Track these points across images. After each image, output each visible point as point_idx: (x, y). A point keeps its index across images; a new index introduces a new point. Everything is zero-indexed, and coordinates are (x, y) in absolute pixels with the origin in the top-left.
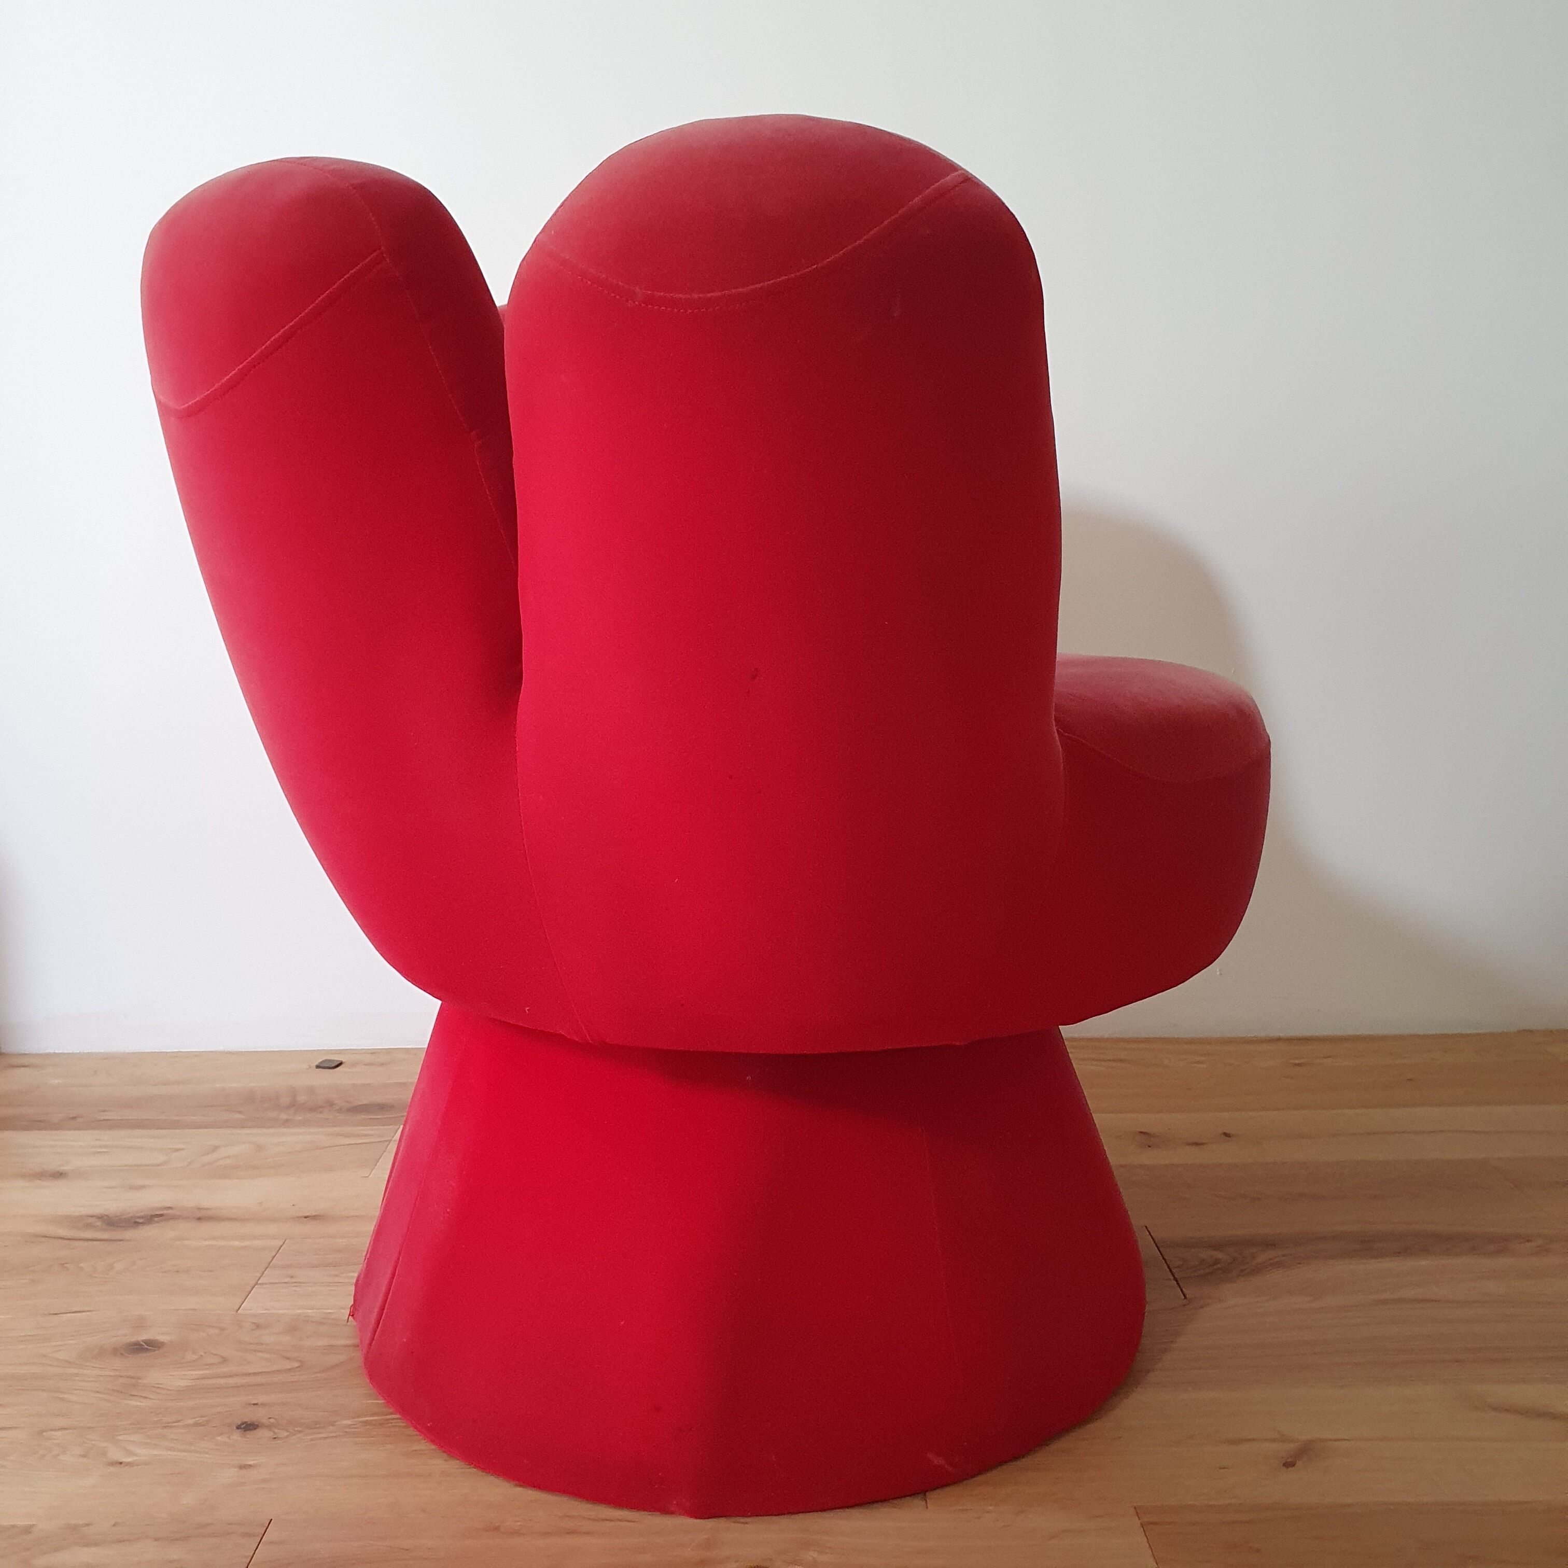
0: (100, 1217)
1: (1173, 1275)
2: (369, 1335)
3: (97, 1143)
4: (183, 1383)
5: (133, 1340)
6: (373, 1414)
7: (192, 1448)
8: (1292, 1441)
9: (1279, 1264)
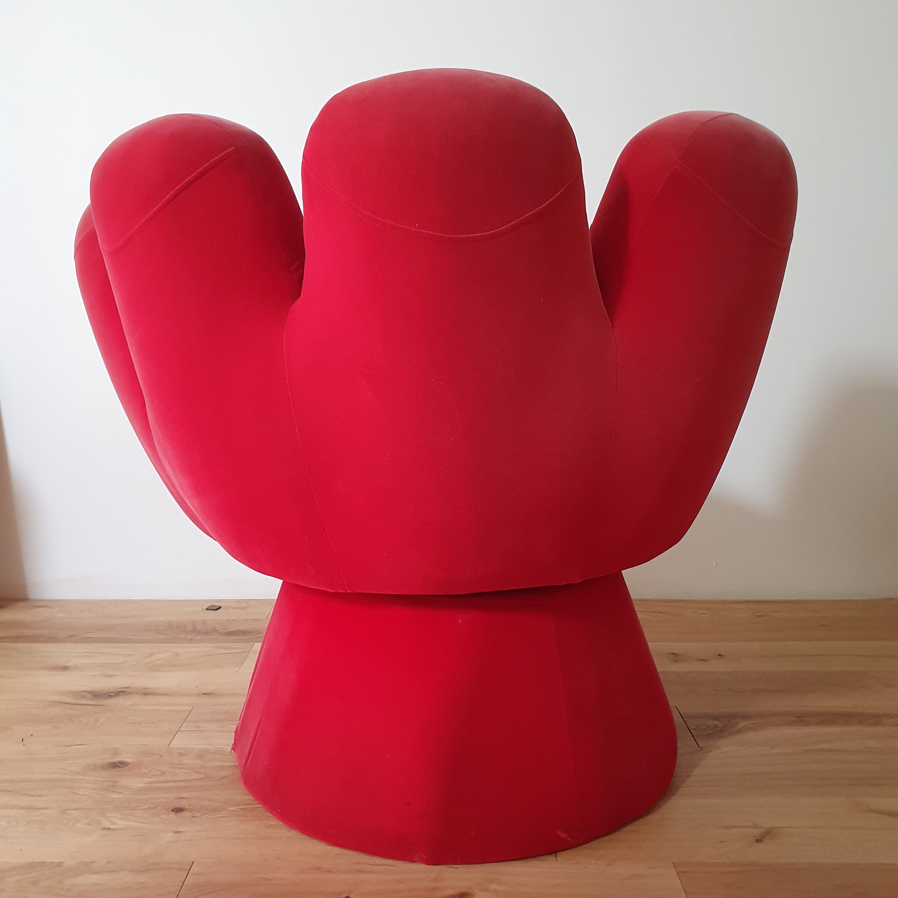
0: (89, 692)
1: (692, 734)
2: (244, 760)
3: (85, 651)
4: (142, 785)
5: (112, 761)
6: (248, 804)
7: (148, 821)
8: (761, 828)
9: (751, 729)
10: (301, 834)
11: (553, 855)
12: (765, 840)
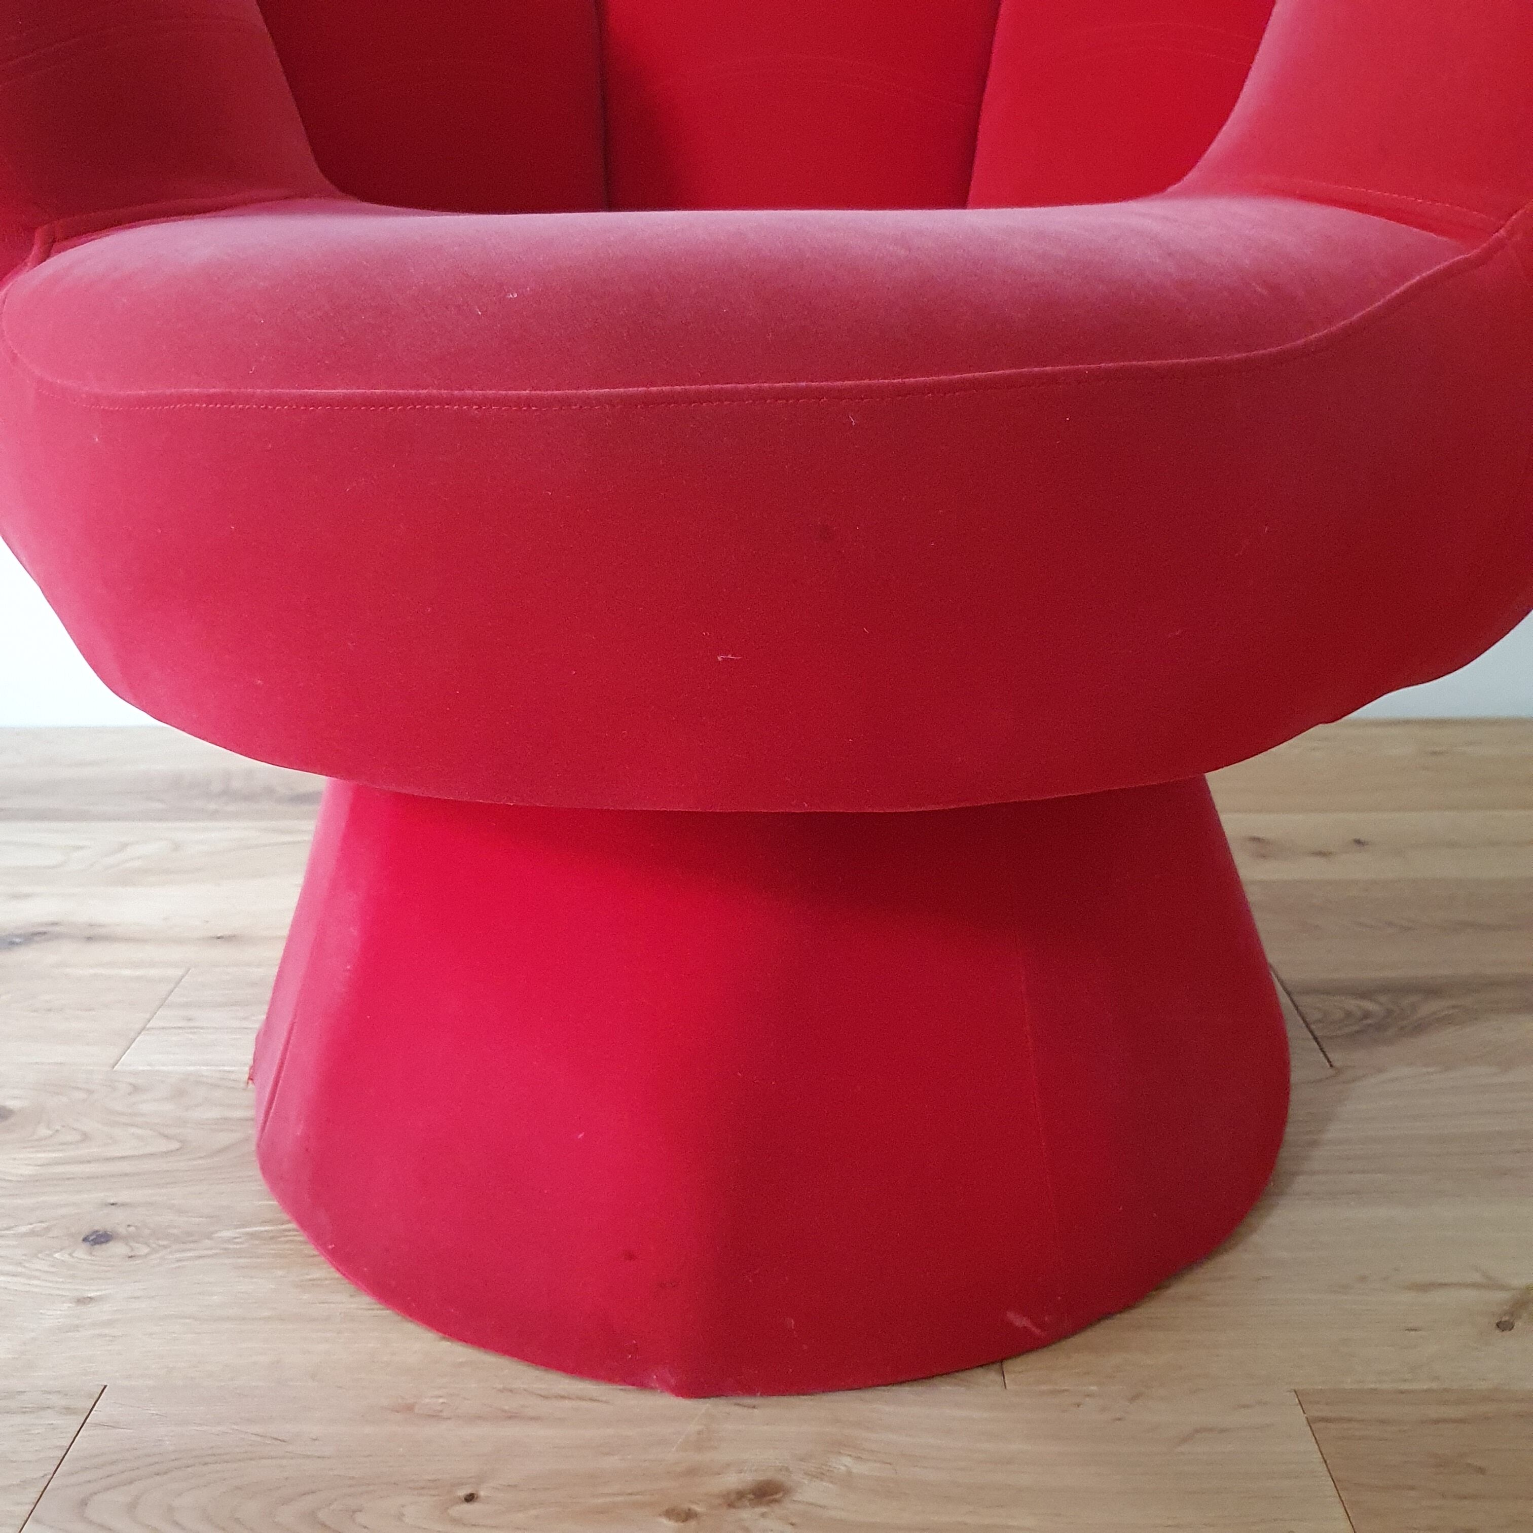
1: (1312, 1032)
6: (265, 1222)
7: (20, 1269)
8: (1503, 1288)
9: (1445, 1021)
10: (382, 1307)
11: (997, 1366)
12: (1518, 1324)
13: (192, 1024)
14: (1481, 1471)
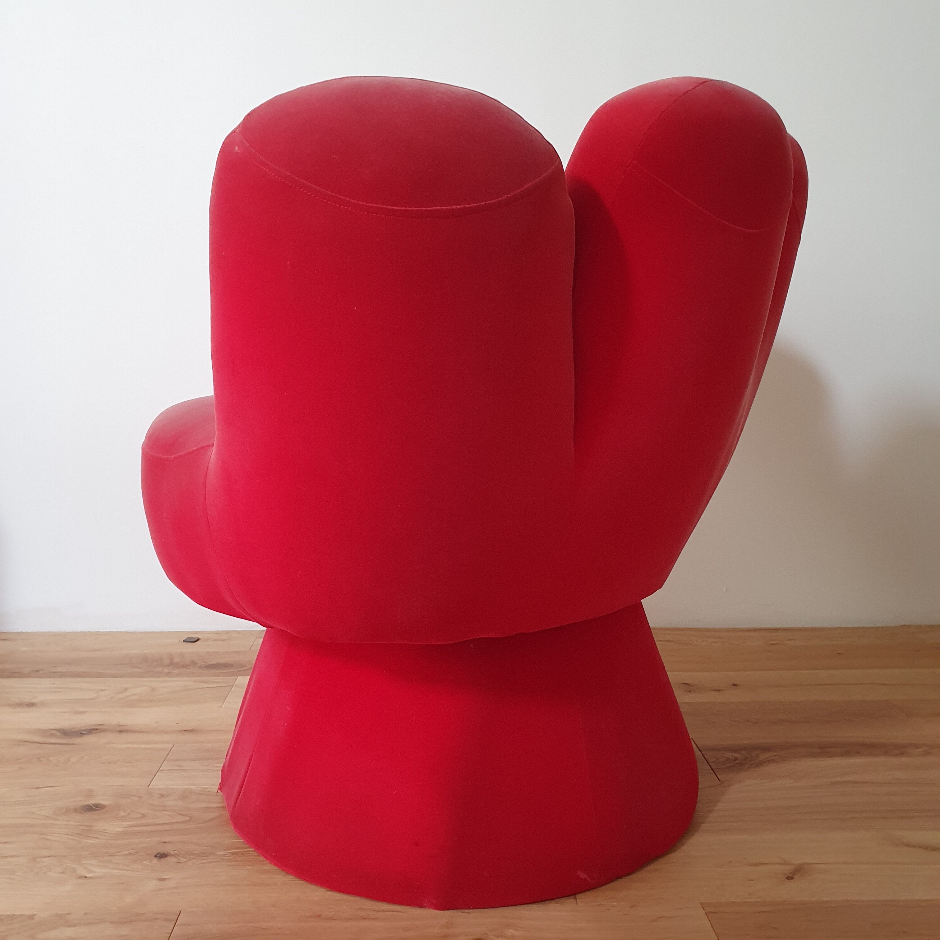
0: (59, 730)
1: (711, 767)
2: (233, 801)
3: (54, 686)
4: (120, 829)
5: (86, 804)
6: (238, 848)
7: (129, 868)
8: (790, 864)
9: (773, 761)
10: (298, 879)
11: (573, 896)
12: (795, 877)
13: (182, 768)
14: (776, 929)
